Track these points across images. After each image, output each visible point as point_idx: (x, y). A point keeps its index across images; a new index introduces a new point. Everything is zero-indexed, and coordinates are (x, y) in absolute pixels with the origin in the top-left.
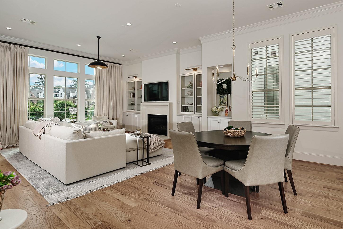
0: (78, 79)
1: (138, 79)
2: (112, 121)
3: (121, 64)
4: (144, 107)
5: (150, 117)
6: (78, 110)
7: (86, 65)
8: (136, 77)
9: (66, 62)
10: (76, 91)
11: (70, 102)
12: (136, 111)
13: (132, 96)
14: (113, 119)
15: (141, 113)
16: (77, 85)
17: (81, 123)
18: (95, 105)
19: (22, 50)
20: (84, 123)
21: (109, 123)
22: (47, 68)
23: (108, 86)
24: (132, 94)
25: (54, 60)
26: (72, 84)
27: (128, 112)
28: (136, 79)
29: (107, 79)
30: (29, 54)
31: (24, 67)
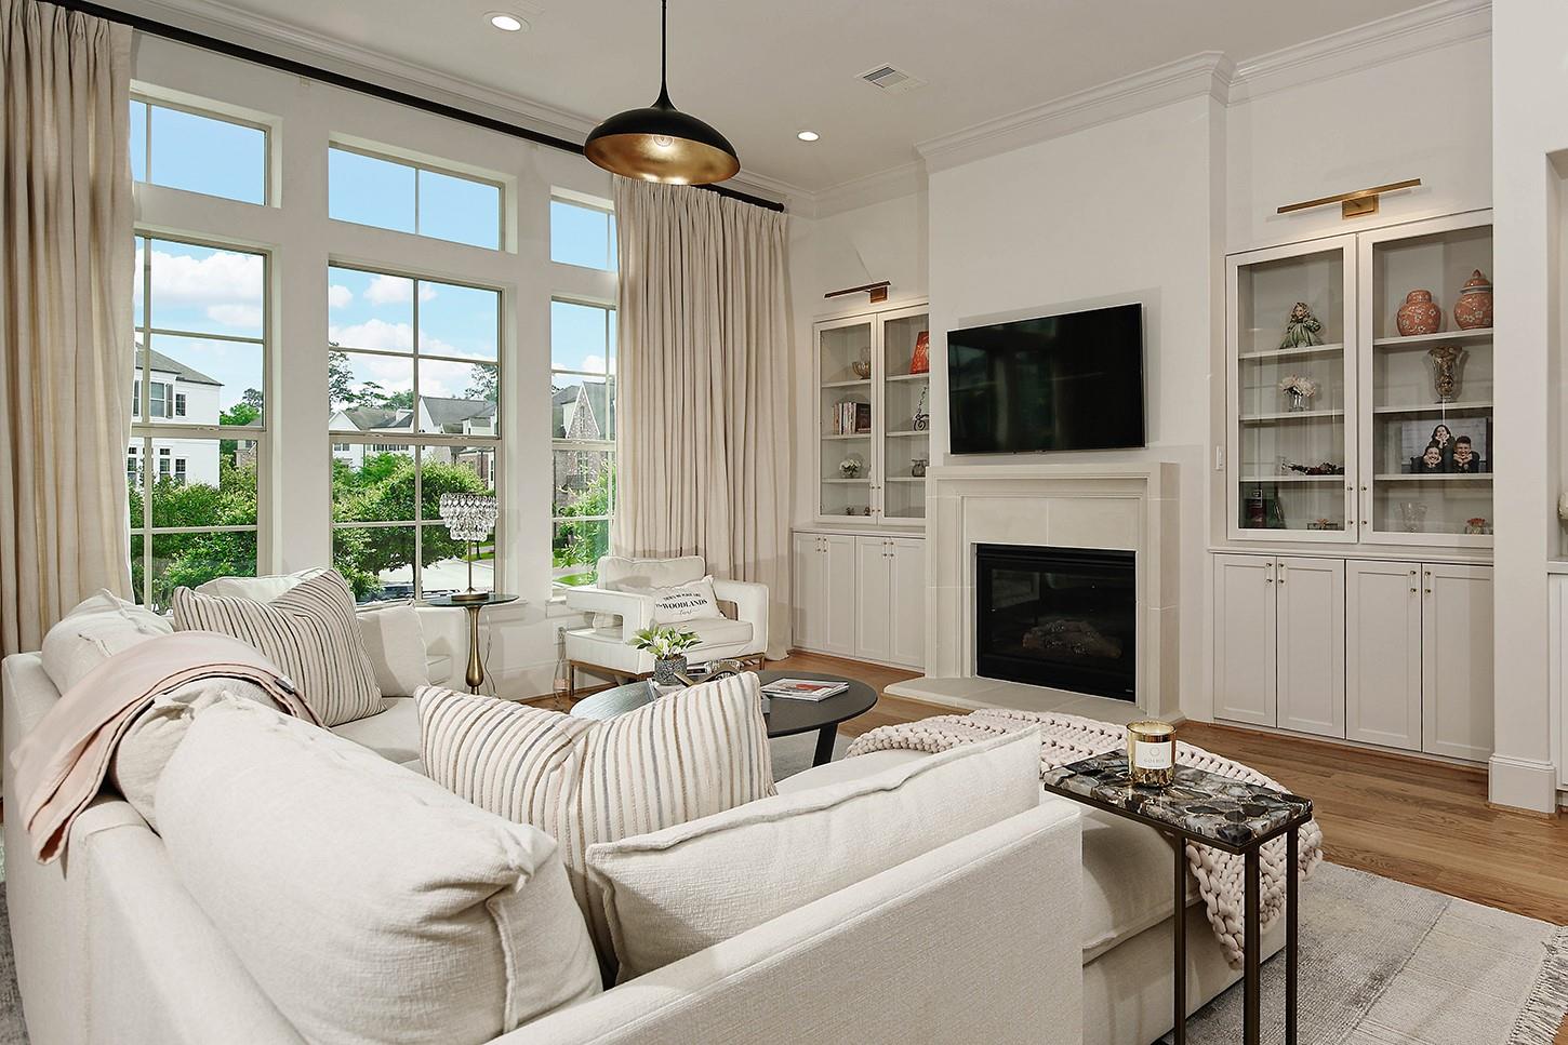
0: (505, 295)
1: (896, 306)
2: (732, 591)
3: (780, 208)
4: (952, 495)
5: (993, 562)
6: (502, 513)
7: (556, 198)
8: (879, 292)
9: (418, 166)
10: (494, 420)
11: (465, 472)
12: (878, 517)
13: (849, 423)
14: (734, 576)
15: (929, 534)
16: (500, 387)
17: (522, 605)
18: (619, 482)
19: (80, 45)
20: (548, 602)
21: (711, 609)
22: (277, 203)
23: (704, 351)
24: (851, 408)
25: (334, 145)
26: (472, 385)
27: (824, 525)
28: (881, 306)
29: (693, 304)
30: (135, 85)
31: (97, 174)
